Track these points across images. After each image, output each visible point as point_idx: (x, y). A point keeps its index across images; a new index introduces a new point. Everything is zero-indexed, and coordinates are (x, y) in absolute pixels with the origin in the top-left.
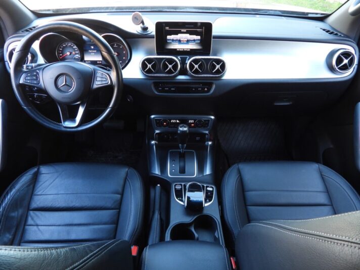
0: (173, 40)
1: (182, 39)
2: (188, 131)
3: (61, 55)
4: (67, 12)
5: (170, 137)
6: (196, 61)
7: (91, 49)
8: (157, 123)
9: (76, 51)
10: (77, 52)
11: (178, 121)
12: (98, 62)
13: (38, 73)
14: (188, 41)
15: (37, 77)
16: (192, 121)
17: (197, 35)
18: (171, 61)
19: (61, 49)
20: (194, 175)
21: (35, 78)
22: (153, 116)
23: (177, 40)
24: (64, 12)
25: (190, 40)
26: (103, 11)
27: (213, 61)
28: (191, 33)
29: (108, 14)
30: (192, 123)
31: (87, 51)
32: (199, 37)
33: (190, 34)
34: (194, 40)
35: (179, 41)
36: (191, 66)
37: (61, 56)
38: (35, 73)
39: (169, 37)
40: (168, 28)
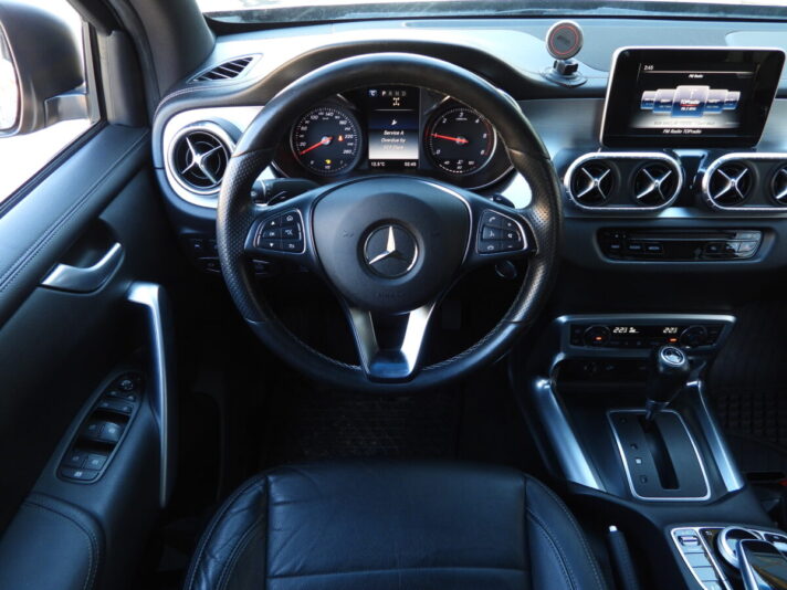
0: (658, 104)
1: (683, 102)
2: (686, 368)
3: (303, 144)
4: (294, 20)
5: (595, 370)
6: (732, 168)
7: (392, 129)
8: (573, 336)
9: (348, 133)
10: (351, 136)
11: (632, 331)
12: (407, 164)
13: (296, 216)
14: (701, 107)
15: (296, 232)
16: (673, 330)
17: (730, 90)
18: (658, 168)
19: (304, 129)
20: (705, 494)
21: (289, 232)
22: (563, 319)
23: (670, 103)
24: (287, 20)
25: (708, 104)
26: (391, 15)
27: (780, 167)
28: (714, 83)
29: (408, 25)
30: (673, 335)
31: (379, 133)
32: (736, 95)
33: (713, 87)
34: (721, 104)
35: (676, 108)
36: (717, 182)
37: (302, 148)
38: (290, 219)
39: (647, 95)
40: (651, 67)
